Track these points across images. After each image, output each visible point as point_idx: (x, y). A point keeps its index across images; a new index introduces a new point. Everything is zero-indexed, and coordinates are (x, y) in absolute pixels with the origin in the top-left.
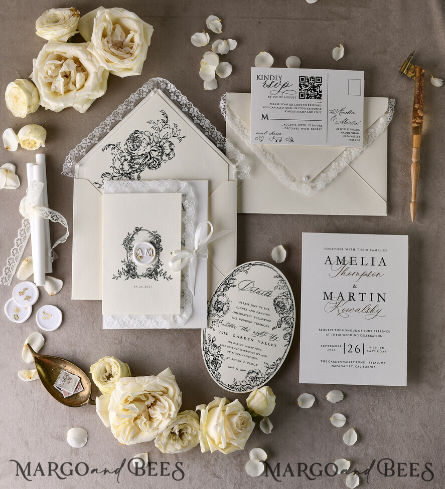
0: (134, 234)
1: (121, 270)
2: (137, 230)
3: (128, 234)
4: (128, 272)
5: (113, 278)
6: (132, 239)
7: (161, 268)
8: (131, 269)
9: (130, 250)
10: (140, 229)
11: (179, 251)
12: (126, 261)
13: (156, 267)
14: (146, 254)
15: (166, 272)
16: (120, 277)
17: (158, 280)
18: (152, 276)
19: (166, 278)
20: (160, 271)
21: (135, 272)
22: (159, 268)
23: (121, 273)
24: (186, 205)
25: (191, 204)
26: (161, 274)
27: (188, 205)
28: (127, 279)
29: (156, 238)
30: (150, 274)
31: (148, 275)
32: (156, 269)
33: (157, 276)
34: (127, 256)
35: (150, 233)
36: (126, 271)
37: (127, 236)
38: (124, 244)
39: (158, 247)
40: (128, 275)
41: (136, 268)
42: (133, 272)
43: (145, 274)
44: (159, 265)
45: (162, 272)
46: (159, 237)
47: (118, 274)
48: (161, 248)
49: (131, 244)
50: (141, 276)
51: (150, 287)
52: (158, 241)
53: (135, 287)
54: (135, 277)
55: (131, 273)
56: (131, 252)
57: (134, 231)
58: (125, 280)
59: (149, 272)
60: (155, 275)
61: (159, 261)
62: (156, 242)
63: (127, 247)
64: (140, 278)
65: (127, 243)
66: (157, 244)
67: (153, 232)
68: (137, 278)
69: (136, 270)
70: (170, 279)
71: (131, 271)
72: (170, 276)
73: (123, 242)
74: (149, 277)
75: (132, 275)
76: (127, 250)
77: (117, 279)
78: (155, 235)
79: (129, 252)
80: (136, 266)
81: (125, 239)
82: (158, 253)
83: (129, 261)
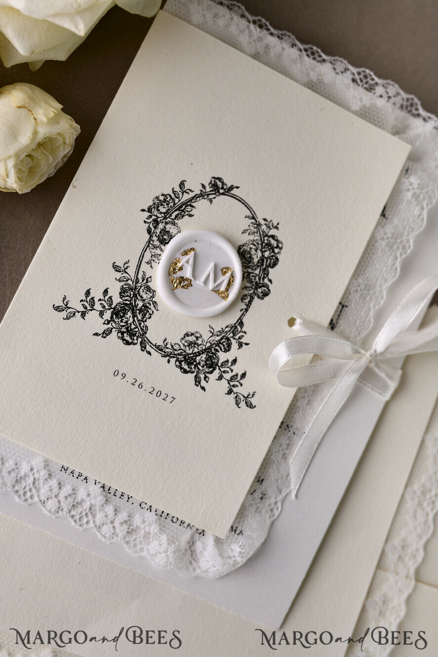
0: (202, 195)
1: (97, 294)
2: (215, 188)
3: (182, 185)
4: (118, 313)
5: (57, 309)
6: (184, 209)
7: (234, 352)
8: (133, 308)
9: (164, 242)
10: (228, 191)
11: (320, 326)
12: (131, 271)
13: (219, 343)
14: (206, 282)
15: (244, 375)
16: (83, 315)
17: (203, 388)
18: (193, 366)
19: (236, 395)
20: (227, 361)
21: (140, 324)
22: (228, 349)
23: (92, 302)
24: (408, 190)
25: (424, 198)
26: (224, 372)
27: (414, 194)
28: (103, 333)
29: (264, 244)
30: (189, 357)
31: (180, 354)
32: (217, 348)
33: (208, 373)
34: (142, 256)
35: (253, 218)
36: (113, 306)
37: (174, 192)
38: (150, 210)
39: (257, 278)
40: (114, 321)
41: (150, 312)
42: (134, 320)
43: (170, 347)
44: (232, 339)
45: (232, 371)
46: (277, 247)
47: (82, 301)
48: (264, 286)
49: (174, 224)
50: (154, 347)
51: (169, 399)
52: (267, 258)
53: (117, 373)
54: (135, 341)
55: (126, 322)
56: (162, 250)
57: (203, 186)
58: (96, 334)
59: (187, 347)
60: (203, 367)
61: (239, 327)
62: (258, 259)
63: (155, 228)
64: (149, 353)
65: (161, 213)
66: (258, 266)
67: (263, 222)
68: (138, 346)
69: (149, 318)
70: (247, 406)
71: (129, 314)
72: (249, 395)
73: (151, 203)
74: (180, 362)
75: (127, 328)
76: (151, 237)
77: (68, 318)
78: (267, 235)
79: (153, 245)
80: (154, 307)
81: (162, 198)
82: (248, 299)
83: (140, 276)
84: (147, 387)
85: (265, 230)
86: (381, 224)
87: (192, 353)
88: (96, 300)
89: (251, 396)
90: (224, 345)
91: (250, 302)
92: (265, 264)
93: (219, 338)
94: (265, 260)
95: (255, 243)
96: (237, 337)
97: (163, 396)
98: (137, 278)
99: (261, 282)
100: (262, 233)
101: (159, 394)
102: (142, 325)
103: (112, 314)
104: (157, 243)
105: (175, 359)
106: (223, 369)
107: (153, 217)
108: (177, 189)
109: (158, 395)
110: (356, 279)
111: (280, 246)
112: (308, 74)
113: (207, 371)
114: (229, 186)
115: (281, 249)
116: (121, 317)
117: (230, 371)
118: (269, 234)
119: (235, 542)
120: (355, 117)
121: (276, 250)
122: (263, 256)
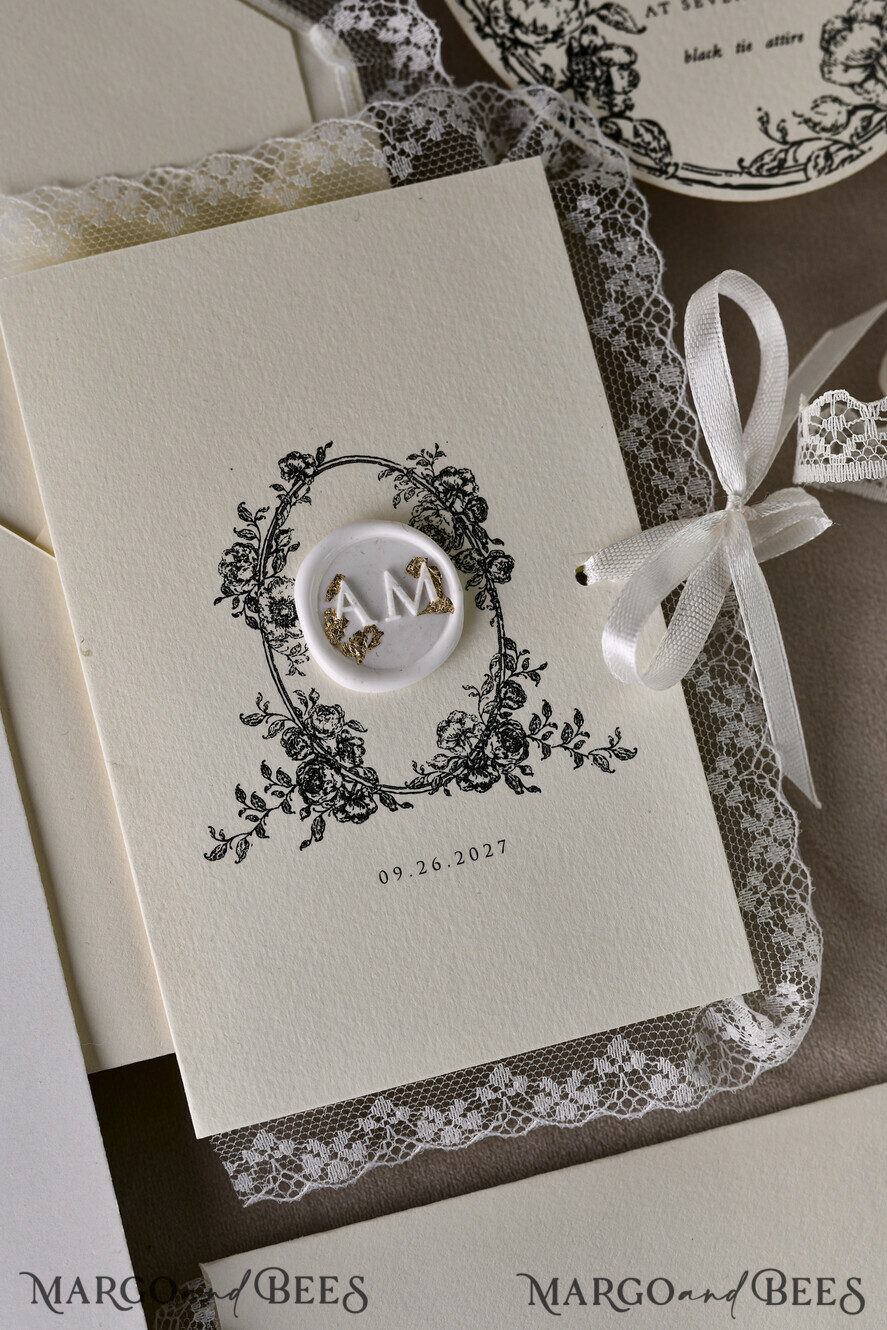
0: (286, 502)
1: (255, 784)
2: (294, 473)
3: (243, 512)
4: (309, 785)
5: (215, 856)
6: (278, 547)
7: (535, 696)
8: (326, 759)
9: (289, 621)
10: (320, 462)
12: (277, 706)
13: (500, 701)
15: (579, 717)
16: (260, 832)
17: (534, 789)
18: (490, 770)
19: (591, 757)
20: (536, 717)
21: (357, 774)
22: (521, 698)
23: (258, 802)
24: (591, 225)
25: (625, 216)
26: (545, 737)
27: (604, 223)
28: (313, 834)
29: (442, 495)
30: (472, 761)
31: (456, 768)
32: (503, 710)
33: (521, 759)
34: (274, 670)
35: (393, 470)
36: (294, 782)
37: (239, 534)
38: (227, 592)
39: (475, 555)
40: (314, 803)
41: (357, 742)
42: (343, 776)
43: (431, 769)
44: (514, 678)
45: (555, 726)
46: (465, 481)
47: (240, 813)
48: (495, 558)
49: (281, 581)
50: (408, 790)
51: (496, 849)
52: (463, 513)
53: (383, 875)
54: (372, 806)
55: (334, 788)
56: (295, 636)
57: (276, 487)
58: (305, 844)
59: (457, 748)
60: (506, 757)
61: (509, 652)
62: (452, 524)
63: (257, 611)
64: (407, 805)
65: (248, 581)
66: (461, 535)
67: (411, 464)
68: (383, 809)
69: (363, 752)
70: (624, 759)
71: (328, 772)
72: (612, 740)
73: (221, 580)
74: (466, 779)
75: (343, 797)
76: (262, 630)
77: (242, 857)
78: (435, 478)
79: (276, 640)
80: (356, 729)
81: (230, 559)
82: (489, 598)
83: (296, 703)
84: (447, 858)
85: (425, 473)
86: (593, 312)
87: (473, 751)
88: (261, 794)
89: (616, 739)
90: (510, 698)
91: (495, 599)
92: (468, 523)
93: (493, 694)
94: (463, 517)
95: (425, 505)
96: (519, 669)
97: (483, 852)
98: (295, 709)
99: (486, 555)
100: (424, 481)
101: (474, 853)
102: (361, 774)
103: (302, 793)
104: (279, 632)
105: (454, 780)
106: (539, 736)
107: (242, 598)
108: (242, 525)
109: (475, 857)
110: (627, 427)
111: (468, 476)
112: (292, 185)
113: (518, 757)
114: (314, 454)
115: (473, 479)
116: (320, 787)
117: (553, 729)
118: (437, 473)
119: (779, 982)
120: (415, 186)
121: (468, 488)
122: (455, 513)
